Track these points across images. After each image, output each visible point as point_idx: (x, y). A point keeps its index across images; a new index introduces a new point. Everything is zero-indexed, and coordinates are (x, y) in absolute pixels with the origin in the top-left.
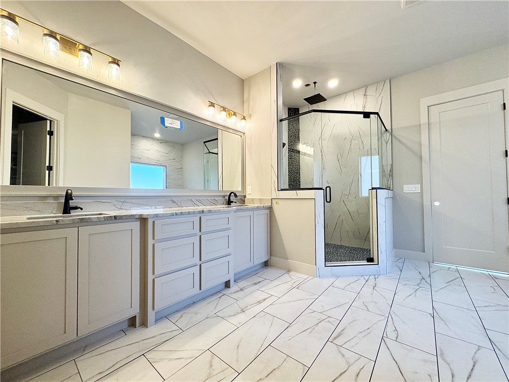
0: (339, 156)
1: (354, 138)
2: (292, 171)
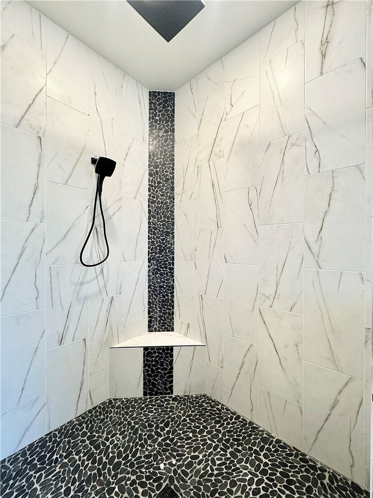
0: (253, 193)
1: (292, 140)
2: (156, 229)
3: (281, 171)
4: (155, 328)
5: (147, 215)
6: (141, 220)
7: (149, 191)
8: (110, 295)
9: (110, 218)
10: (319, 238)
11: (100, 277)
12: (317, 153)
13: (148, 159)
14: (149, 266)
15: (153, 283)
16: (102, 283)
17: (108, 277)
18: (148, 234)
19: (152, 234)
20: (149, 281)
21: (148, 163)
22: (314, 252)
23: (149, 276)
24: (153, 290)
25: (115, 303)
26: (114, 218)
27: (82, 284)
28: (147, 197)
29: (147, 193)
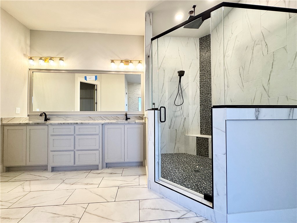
0: (241, 69)
1: (256, 43)
3: (252, 57)
4: (203, 133)
5: (199, 87)
6: (197, 90)
7: (200, 78)
8: (184, 117)
9: (184, 90)
10: (269, 83)
11: (181, 110)
12: (266, 46)
13: (199, 65)
14: (200, 108)
15: (202, 114)
16: (181, 112)
17: (183, 110)
18: (199, 95)
19: (201, 95)
20: (201, 114)
21: (199, 66)
22: (266, 90)
23: (200, 112)
24: (202, 117)
25: (186, 120)
26: (185, 90)
27: (175, 112)
28: (199, 80)
29: (199, 78)
